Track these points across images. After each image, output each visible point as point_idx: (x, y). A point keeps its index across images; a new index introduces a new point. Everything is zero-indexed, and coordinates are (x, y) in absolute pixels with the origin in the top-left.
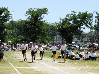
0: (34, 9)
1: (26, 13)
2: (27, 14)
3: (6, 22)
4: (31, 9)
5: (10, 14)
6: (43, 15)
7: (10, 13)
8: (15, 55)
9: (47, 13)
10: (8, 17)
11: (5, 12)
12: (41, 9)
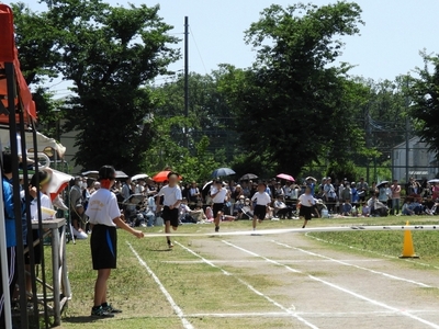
0: (292, 9)
1: (252, 31)
2: (255, 37)
3: (151, 76)
4: (276, 8)
5: (171, 40)
6: (336, 36)
7: (169, 33)
8: (194, 242)
9: (359, 26)
10: (160, 56)
11: (148, 29)
12: (324, 11)
